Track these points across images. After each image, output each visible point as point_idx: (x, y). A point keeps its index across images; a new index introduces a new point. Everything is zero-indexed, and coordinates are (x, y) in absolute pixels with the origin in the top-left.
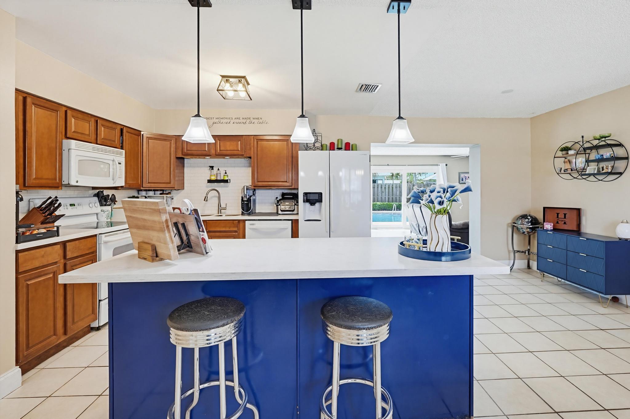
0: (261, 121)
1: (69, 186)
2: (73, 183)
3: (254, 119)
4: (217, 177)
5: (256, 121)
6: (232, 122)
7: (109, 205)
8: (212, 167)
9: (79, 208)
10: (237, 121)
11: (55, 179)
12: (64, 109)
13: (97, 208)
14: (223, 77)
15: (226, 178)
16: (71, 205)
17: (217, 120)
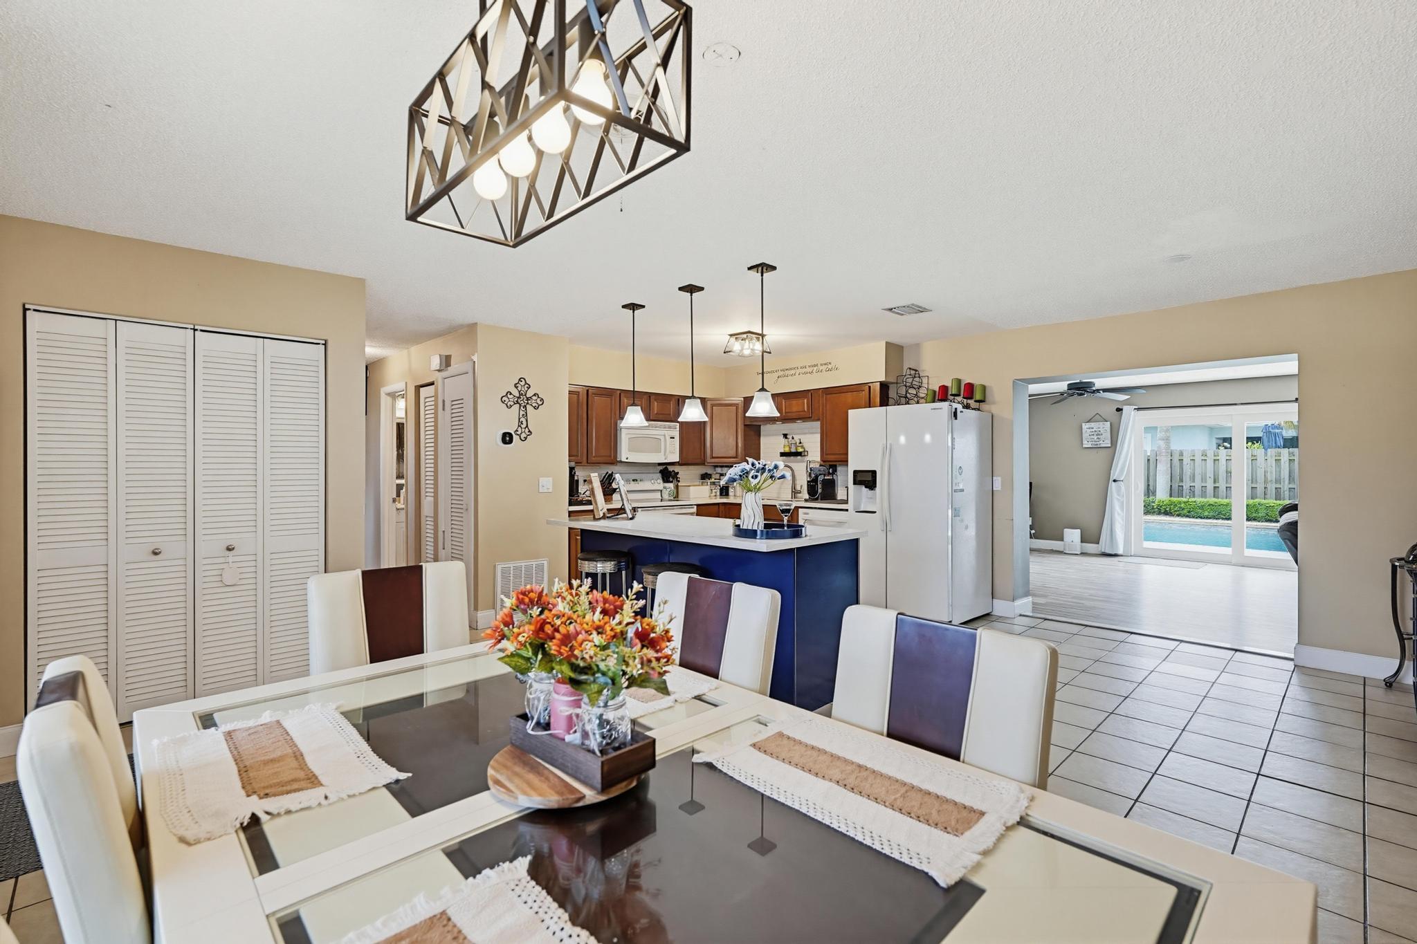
0: (830, 367)
1: (621, 462)
2: (624, 459)
3: (821, 365)
4: (790, 448)
5: (824, 368)
6: (797, 374)
7: (672, 482)
8: (785, 436)
9: (641, 483)
10: (804, 370)
11: (611, 456)
12: (619, 392)
13: (659, 484)
14: (731, 335)
15: (800, 450)
16: (633, 480)
17: (782, 373)
